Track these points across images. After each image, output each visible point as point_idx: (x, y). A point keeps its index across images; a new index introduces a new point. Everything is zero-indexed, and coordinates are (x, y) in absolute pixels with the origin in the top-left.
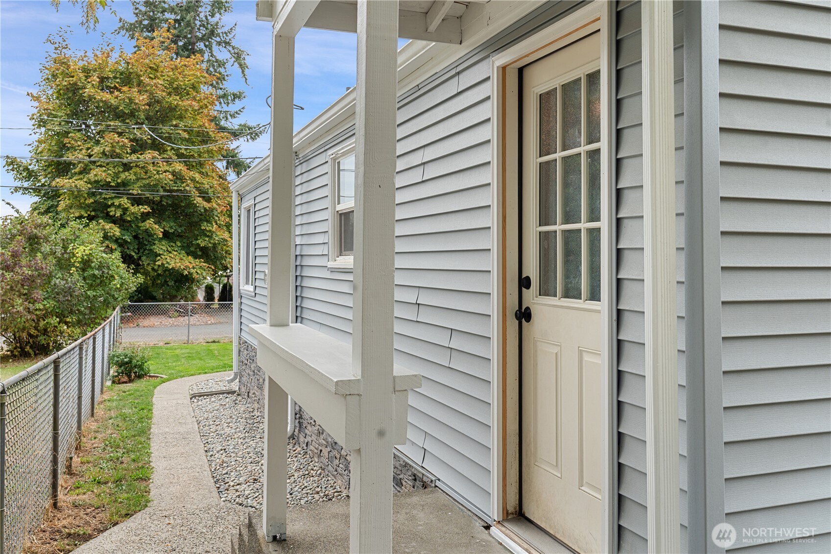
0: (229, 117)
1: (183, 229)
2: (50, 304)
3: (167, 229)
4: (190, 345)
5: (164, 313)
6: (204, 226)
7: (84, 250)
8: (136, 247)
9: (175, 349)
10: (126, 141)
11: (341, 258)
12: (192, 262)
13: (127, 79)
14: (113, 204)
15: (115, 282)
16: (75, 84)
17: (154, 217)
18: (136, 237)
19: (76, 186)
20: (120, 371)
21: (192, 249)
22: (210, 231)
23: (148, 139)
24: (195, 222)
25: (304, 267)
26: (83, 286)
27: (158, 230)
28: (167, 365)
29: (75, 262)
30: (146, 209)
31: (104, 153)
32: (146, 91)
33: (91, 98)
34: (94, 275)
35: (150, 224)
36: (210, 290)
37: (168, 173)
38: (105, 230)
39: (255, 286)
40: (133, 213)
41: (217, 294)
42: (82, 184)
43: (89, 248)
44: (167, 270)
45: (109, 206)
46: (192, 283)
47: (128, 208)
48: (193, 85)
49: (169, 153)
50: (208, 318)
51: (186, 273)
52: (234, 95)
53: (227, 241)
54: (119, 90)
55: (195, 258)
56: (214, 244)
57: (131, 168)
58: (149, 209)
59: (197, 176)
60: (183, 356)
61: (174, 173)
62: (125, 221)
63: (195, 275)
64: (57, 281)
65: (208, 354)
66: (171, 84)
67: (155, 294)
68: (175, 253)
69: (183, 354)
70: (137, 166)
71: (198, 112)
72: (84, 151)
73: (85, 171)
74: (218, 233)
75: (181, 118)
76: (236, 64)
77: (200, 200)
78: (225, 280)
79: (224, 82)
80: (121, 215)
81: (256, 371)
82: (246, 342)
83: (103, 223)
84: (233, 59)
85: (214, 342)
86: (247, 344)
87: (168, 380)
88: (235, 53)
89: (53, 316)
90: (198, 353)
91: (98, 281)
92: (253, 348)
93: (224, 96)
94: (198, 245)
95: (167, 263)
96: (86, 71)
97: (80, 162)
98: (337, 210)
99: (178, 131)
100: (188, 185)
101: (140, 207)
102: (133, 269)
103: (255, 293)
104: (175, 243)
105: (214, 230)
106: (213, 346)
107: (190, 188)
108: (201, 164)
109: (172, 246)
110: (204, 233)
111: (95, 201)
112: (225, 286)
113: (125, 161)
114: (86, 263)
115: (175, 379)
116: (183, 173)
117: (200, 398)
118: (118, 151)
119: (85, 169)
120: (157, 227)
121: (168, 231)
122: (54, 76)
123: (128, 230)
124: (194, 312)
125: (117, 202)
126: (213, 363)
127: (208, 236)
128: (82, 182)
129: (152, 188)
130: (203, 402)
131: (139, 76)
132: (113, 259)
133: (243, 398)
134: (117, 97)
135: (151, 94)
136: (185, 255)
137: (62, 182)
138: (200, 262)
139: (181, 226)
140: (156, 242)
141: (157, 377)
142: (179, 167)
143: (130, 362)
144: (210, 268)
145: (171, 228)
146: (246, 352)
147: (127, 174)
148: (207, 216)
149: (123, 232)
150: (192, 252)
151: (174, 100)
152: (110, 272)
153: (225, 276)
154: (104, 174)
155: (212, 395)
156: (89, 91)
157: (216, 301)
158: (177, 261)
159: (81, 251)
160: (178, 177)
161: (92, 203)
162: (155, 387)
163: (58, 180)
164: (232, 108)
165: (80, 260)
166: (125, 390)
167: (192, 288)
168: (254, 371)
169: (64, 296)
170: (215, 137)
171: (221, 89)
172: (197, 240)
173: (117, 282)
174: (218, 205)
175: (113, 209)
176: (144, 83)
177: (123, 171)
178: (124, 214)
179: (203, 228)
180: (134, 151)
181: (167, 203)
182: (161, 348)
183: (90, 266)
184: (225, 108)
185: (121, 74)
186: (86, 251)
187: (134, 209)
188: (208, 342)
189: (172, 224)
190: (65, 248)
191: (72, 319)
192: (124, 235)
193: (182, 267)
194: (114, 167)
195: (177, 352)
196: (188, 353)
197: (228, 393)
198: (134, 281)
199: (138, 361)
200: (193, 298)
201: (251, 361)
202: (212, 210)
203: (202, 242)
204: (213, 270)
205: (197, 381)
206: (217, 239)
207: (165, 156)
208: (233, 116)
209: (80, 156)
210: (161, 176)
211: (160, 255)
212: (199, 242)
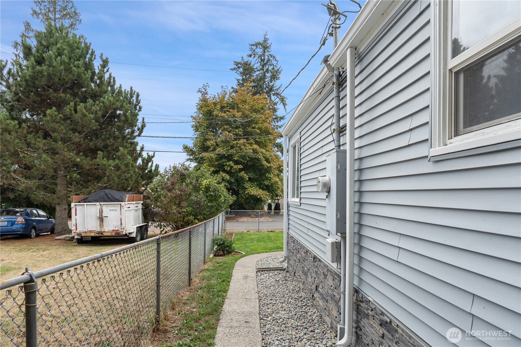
0: (278, 128)
1: (257, 176)
2: (189, 209)
3: (250, 176)
4: (259, 233)
5: (249, 216)
6: (267, 175)
7: (207, 182)
8: (237, 185)
9: (252, 235)
10: (232, 135)
11: (455, 139)
12: (262, 192)
13: (233, 106)
14: (226, 164)
15: (221, 199)
16: (210, 110)
17: (244, 171)
18: (237, 180)
19: (210, 156)
20: (218, 249)
21: (262, 186)
22: (270, 177)
23: (242, 134)
24: (263, 173)
25: (365, 171)
26: (206, 200)
27: (246, 177)
28: (246, 245)
29: (202, 188)
30: (240, 166)
31: (222, 141)
32: (241, 111)
33: (217, 116)
34: (211, 195)
35: (242, 174)
36: (270, 206)
37: (250, 150)
38: (222, 176)
39: (301, 198)
40: (235, 169)
41: (273, 208)
42: (212, 155)
43: (208, 181)
44: (250, 196)
45: (225, 166)
46: (262, 202)
47: (233, 166)
48: (262, 107)
49: (251, 140)
50: (269, 219)
51: (259, 197)
52: (280, 118)
53: (278, 182)
54: (229, 111)
55: (263, 190)
56: (272, 184)
57: (234, 147)
58: (242, 167)
59: (264, 151)
60: (255, 239)
61: (253, 150)
62: (232, 172)
63: (263, 198)
64: (193, 198)
65: (268, 239)
66: (252, 108)
67: (245, 207)
68: (254, 188)
69: (255, 238)
70: (237, 146)
71: (264, 121)
72: (214, 140)
73: (214, 150)
74: (274, 178)
75: (256, 123)
76: (282, 103)
77: (265, 162)
78: (277, 201)
79: (276, 112)
80: (230, 170)
81: (301, 261)
82: (293, 238)
83: (222, 173)
84: (280, 101)
85: (272, 231)
86: (293, 239)
87: (245, 256)
88: (281, 98)
89: (191, 215)
90: (263, 238)
91: (214, 198)
92: (299, 243)
93: (276, 118)
94: (264, 184)
95: (250, 192)
96: (215, 104)
97: (212, 145)
98: (450, 68)
99: (255, 130)
100: (260, 155)
101: (238, 165)
102: (231, 192)
103: (301, 203)
104: (254, 183)
105: (272, 177)
106: (271, 234)
107: (260, 157)
108: (266, 146)
109: (253, 185)
110: (267, 178)
111: (219, 164)
112: (277, 204)
113: (231, 144)
114: (207, 189)
115: (249, 255)
116: (258, 150)
117: (262, 273)
118: (228, 139)
119: (214, 149)
120: (246, 175)
121: (251, 178)
122: (202, 107)
123: (233, 177)
124: (262, 216)
125: (228, 164)
126: (271, 245)
127: (269, 180)
128: (213, 155)
129: (243, 157)
130: (265, 276)
131: (237, 104)
132: (221, 187)
133: (290, 275)
134: (227, 115)
135: (243, 112)
136: (259, 189)
137: (205, 154)
138: (265, 192)
139: (256, 175)
140: (246, 182)
141: (239, 253)
142: (255, 146)
143: (224, 244)
144: (270, 195)
145: (252, 176)
146: (292, 244)
147: (232, 150)
148: (269, 170)
149: (231, 178)
150: (262, 187)
151: (254, 115)
152: (219, 194)
153: (277, 199)
154: (222, 150)
155: (270, 270)
156: (215, 112)
157: (273, 211)
158: (255, 191)
159: (205, 182)
160: (255, 151)
161: (218, 164)
162: (236, 261)
163: (203, 154)
164: (280, 124)
165: (204, 187)
166: (219, 262)
167: (262, 204)
168: (299, 260)
169: (196, 205)
170: (272, 133)
171: (275, 115)
172: (264, 181)
173: (222, 199)
174: (274, 165)
175: (226, 167)
176: (240, 108)
177: (230, 149)
178: (231, 169)
179: (267, 176)
180: (235, 140)
181: (250, 164)
182: (244, 234)
183: (209, 190)
184: (277, 124)
185: (230, 105)
186: (207, 183)
187: (235, 167)
188: (268, 232)
189: (253, 174)
190: (197, 180)
191: (200, 217)
192: (231, 179)
193: (257, 194)
194: (227, 147)
195: (253, 236)
196: (258, 238)
197: (281, 270)
198: (231, 199)
199: (228, 243)
200: (262, 209)
201: (297, 252)
202: (271, 167)
203: (266, 183)
204: (271, 196)
205: (261, 258)
206: (273, 181)
207: (249, 142)
208: (280, 127)
209: (212, 143)
210: (247, 151)
211: (247, 188)
212: (265, 182)
